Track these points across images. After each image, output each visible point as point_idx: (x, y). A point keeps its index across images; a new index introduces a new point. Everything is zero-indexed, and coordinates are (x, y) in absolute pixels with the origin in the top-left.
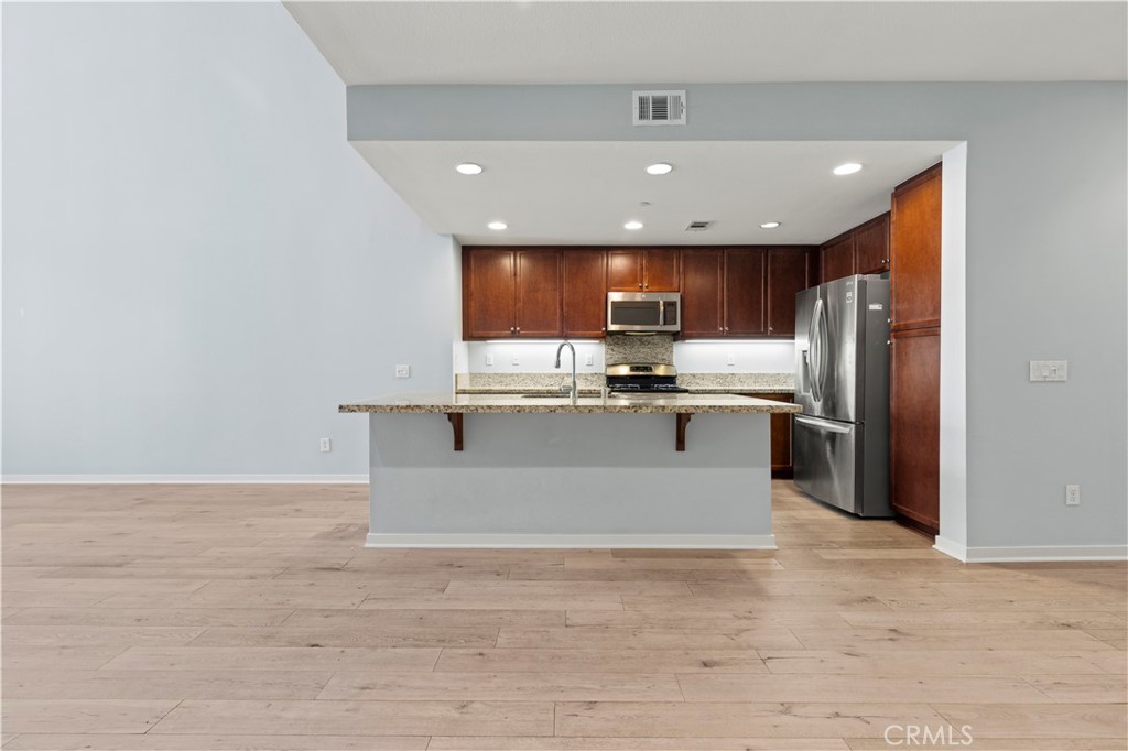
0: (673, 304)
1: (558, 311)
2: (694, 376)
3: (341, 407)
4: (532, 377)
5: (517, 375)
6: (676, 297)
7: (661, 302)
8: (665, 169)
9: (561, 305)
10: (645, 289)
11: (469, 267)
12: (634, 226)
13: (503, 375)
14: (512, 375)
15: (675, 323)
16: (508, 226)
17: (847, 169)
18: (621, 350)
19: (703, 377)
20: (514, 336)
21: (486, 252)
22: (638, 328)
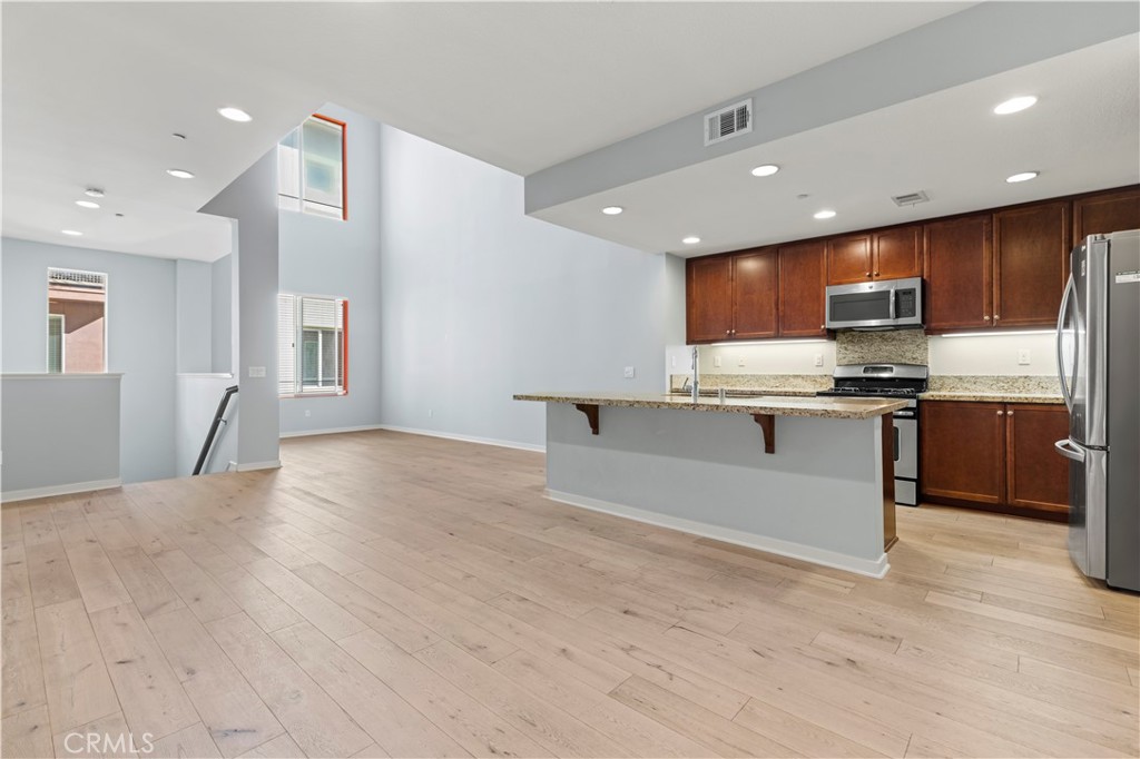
0: (911, 292)
1: (774, 311)
2: (960, 378)
3: (515, 397)
4: (757, 378)
5: (742, 376)
6: (915, 284)
7: (892, 291)
8: (772, 170)
9: (777, 305)
10: (875, 278)
11: (692, 278)
12: (825, 215)
13: (729, 376)
14: (737, 376)
15: (914, 315)
16: (701, 239)
17: (1016, 105)
18: (857, 348)
19: (975, 380)
20: (731, 338)
21: (706, 262)
22: (874, 323)
